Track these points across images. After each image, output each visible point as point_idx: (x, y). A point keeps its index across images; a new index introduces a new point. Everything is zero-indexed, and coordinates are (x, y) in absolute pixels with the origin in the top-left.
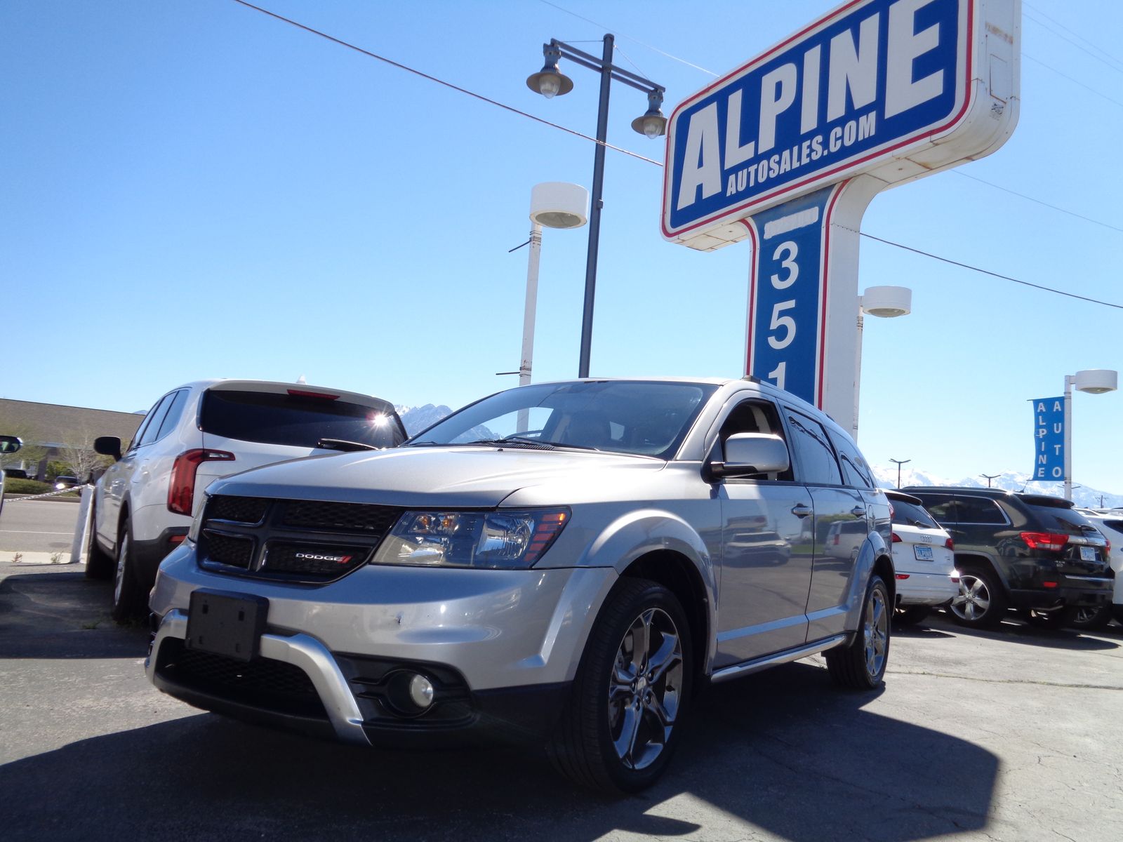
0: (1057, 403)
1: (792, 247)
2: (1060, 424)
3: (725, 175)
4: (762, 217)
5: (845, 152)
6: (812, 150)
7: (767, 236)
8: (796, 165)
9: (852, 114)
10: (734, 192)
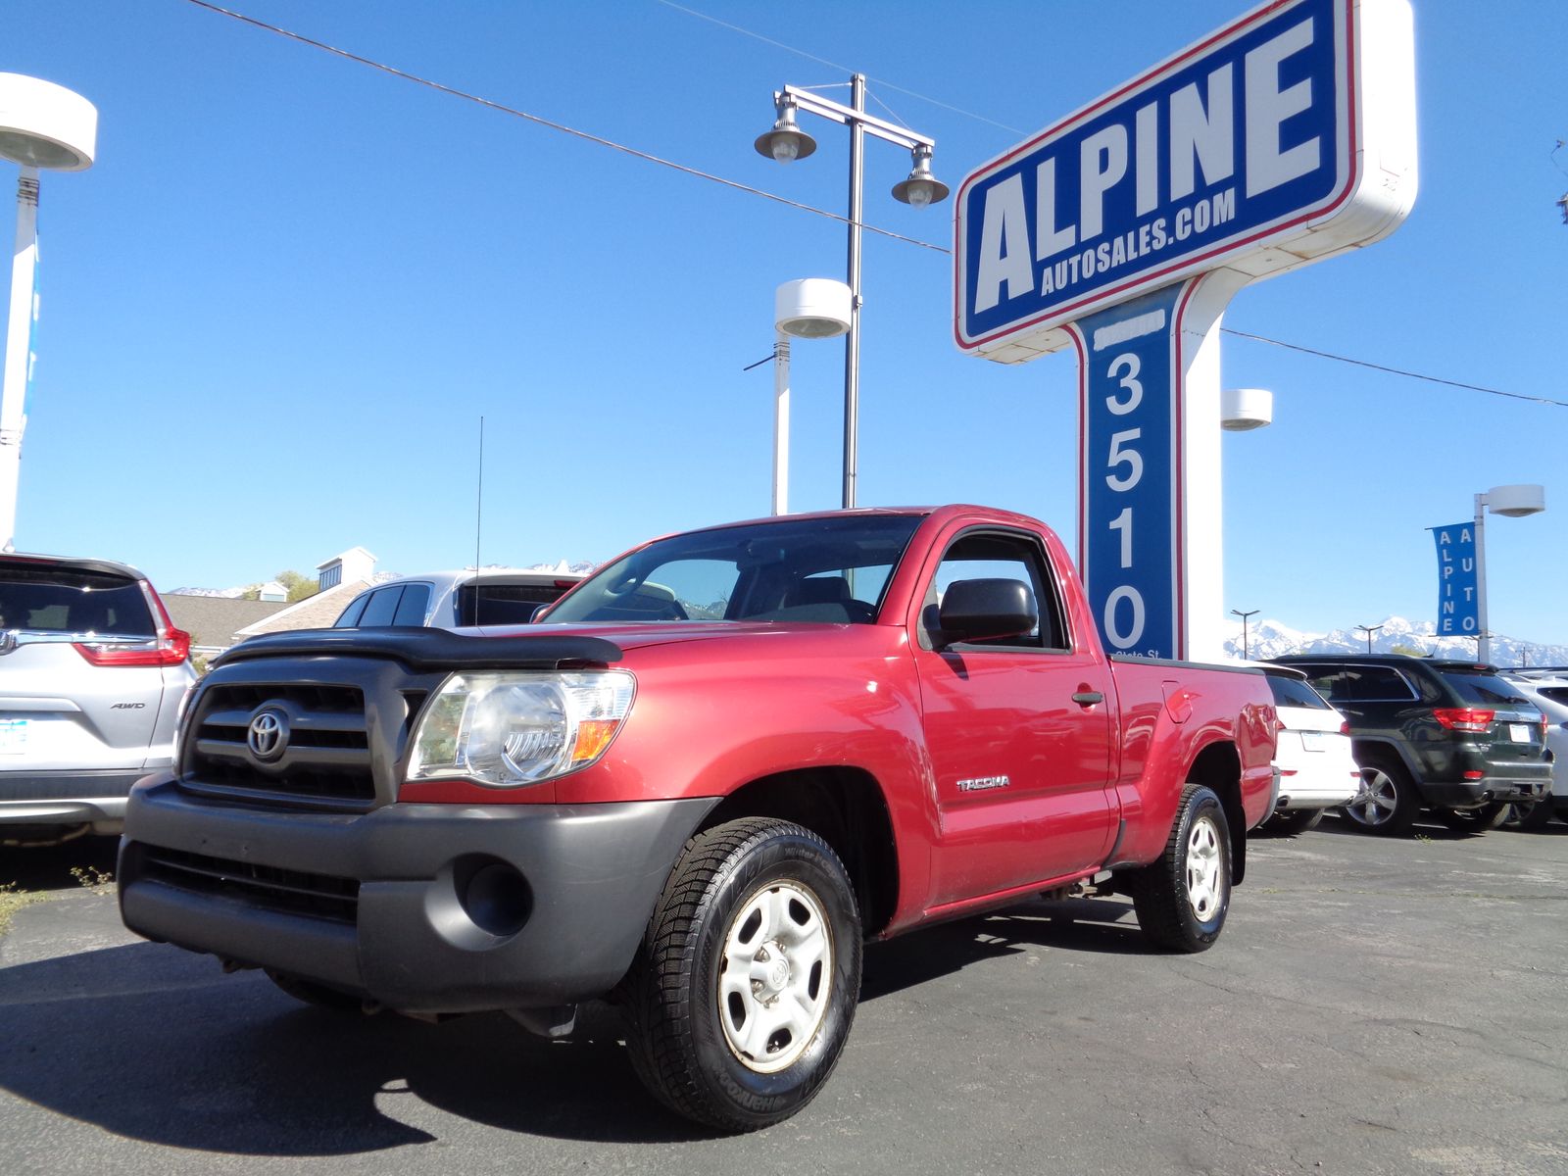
0: (1465, 531)
1: (1133, 360)
2: (1470, 560)
3: (1038, 268)
4: (1090, 323)
5: (1196, 240)
6: (1153, 238)
7: (1098, 347)
8: (1132, 256)
9: (1204, 191)
10: (1051, 290)
